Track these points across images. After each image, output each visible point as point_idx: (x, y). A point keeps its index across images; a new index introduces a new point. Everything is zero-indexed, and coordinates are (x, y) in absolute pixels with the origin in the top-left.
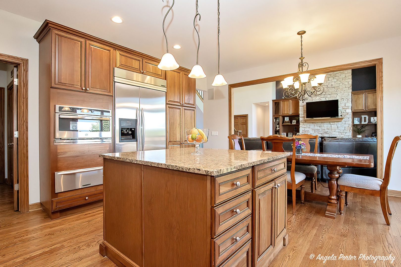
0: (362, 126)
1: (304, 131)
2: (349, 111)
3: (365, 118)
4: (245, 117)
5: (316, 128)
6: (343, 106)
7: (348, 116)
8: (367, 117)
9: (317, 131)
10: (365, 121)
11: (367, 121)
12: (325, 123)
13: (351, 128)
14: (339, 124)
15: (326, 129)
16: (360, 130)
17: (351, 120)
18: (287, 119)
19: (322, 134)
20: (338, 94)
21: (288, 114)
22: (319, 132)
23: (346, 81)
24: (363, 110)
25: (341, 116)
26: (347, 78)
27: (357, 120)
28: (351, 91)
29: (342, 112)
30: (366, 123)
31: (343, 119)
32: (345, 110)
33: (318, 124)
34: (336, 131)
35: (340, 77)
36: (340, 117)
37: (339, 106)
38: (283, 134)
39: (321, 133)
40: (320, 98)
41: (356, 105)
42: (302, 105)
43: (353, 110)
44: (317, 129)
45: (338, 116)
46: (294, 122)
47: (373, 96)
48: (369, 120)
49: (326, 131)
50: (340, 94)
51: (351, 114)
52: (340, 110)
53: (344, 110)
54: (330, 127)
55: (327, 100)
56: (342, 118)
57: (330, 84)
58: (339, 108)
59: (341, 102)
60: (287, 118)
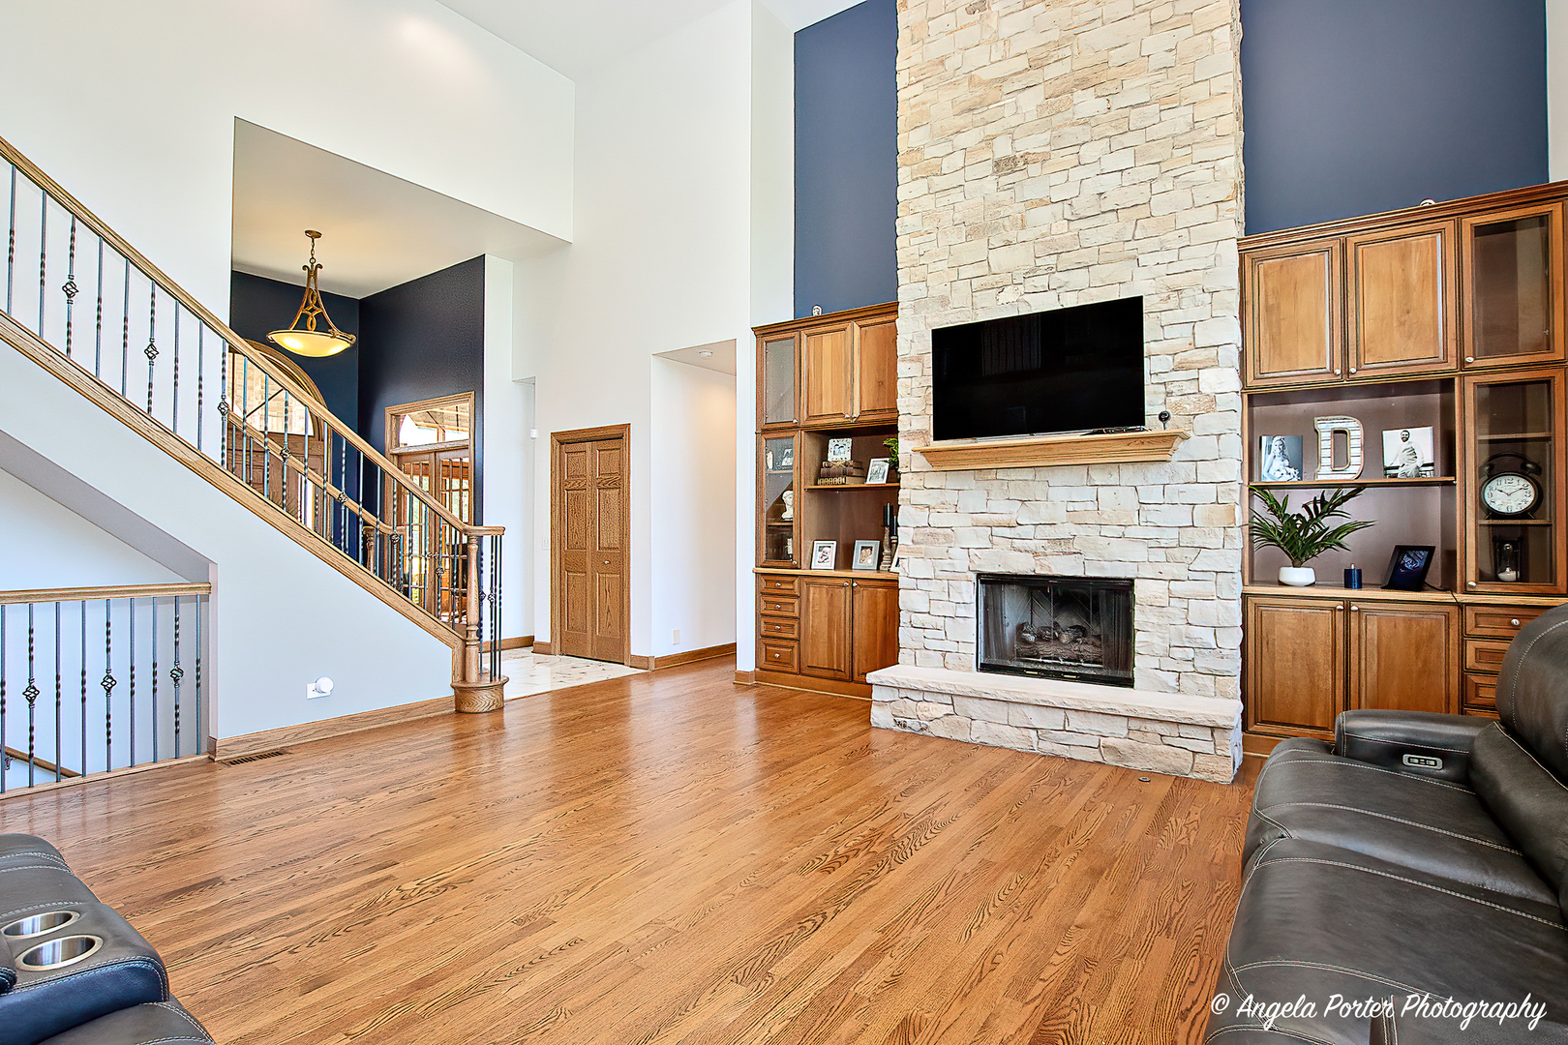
0: (1315, 501)
1: (928, 530)
2: (1223, 381)
3: (1340, 433)
4: (615, 438)
5: (1003, 509)
6: (1179, 344)
7: (1210, 422)
8: (1355, 430)
9: (1007, 532)
10: (1340, 459)
11: (1354, 461)
12: (1059, 477)
13: (1238, 508)
14: (1150, 482)
15: (1060, 515)
16: (1306, 525)
17: (1235, 447)
18: (840, 452)
19: (1035, 554)
20: (1140, 257)
21: (840, 420)
22: (1018, 543)
23: (1199, 154)
24: (1325, 378)
25: (1164, 417)
26: (1206, 134)
27: (1282, 452)
28: (1237, 231)
29: (1170, 388)
30: (1351, 473)
31: (1180, 445)
32: (1193, 374)
33: (1011, 484)
34: (1131, 532)
35: (1155, 132)
36: (1152, 425)
37: (1148, 347)
38: (816, 548)
39: (1031, 545)
40: (1026, 297)
41: (1272, 338)
42: (913, 353)
43: (1250, 381)
44: (1005, 519)
45: (1138, 418)
46: (878, 469)
47: (1396, 263)
48: (1374, 448)
49: (1064, 531)
50: (1159, 257)
51: (1237, 403)
52: (1155, 379)
53: (1181, 375)
54: (1092, 507)
55: (1071, 301)
56: (1173, 436)
57: (1091, 188)
58: (1149, 365)
59: (1166, 318)
60: (841, 442)
